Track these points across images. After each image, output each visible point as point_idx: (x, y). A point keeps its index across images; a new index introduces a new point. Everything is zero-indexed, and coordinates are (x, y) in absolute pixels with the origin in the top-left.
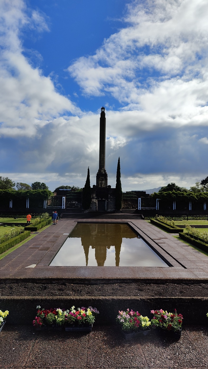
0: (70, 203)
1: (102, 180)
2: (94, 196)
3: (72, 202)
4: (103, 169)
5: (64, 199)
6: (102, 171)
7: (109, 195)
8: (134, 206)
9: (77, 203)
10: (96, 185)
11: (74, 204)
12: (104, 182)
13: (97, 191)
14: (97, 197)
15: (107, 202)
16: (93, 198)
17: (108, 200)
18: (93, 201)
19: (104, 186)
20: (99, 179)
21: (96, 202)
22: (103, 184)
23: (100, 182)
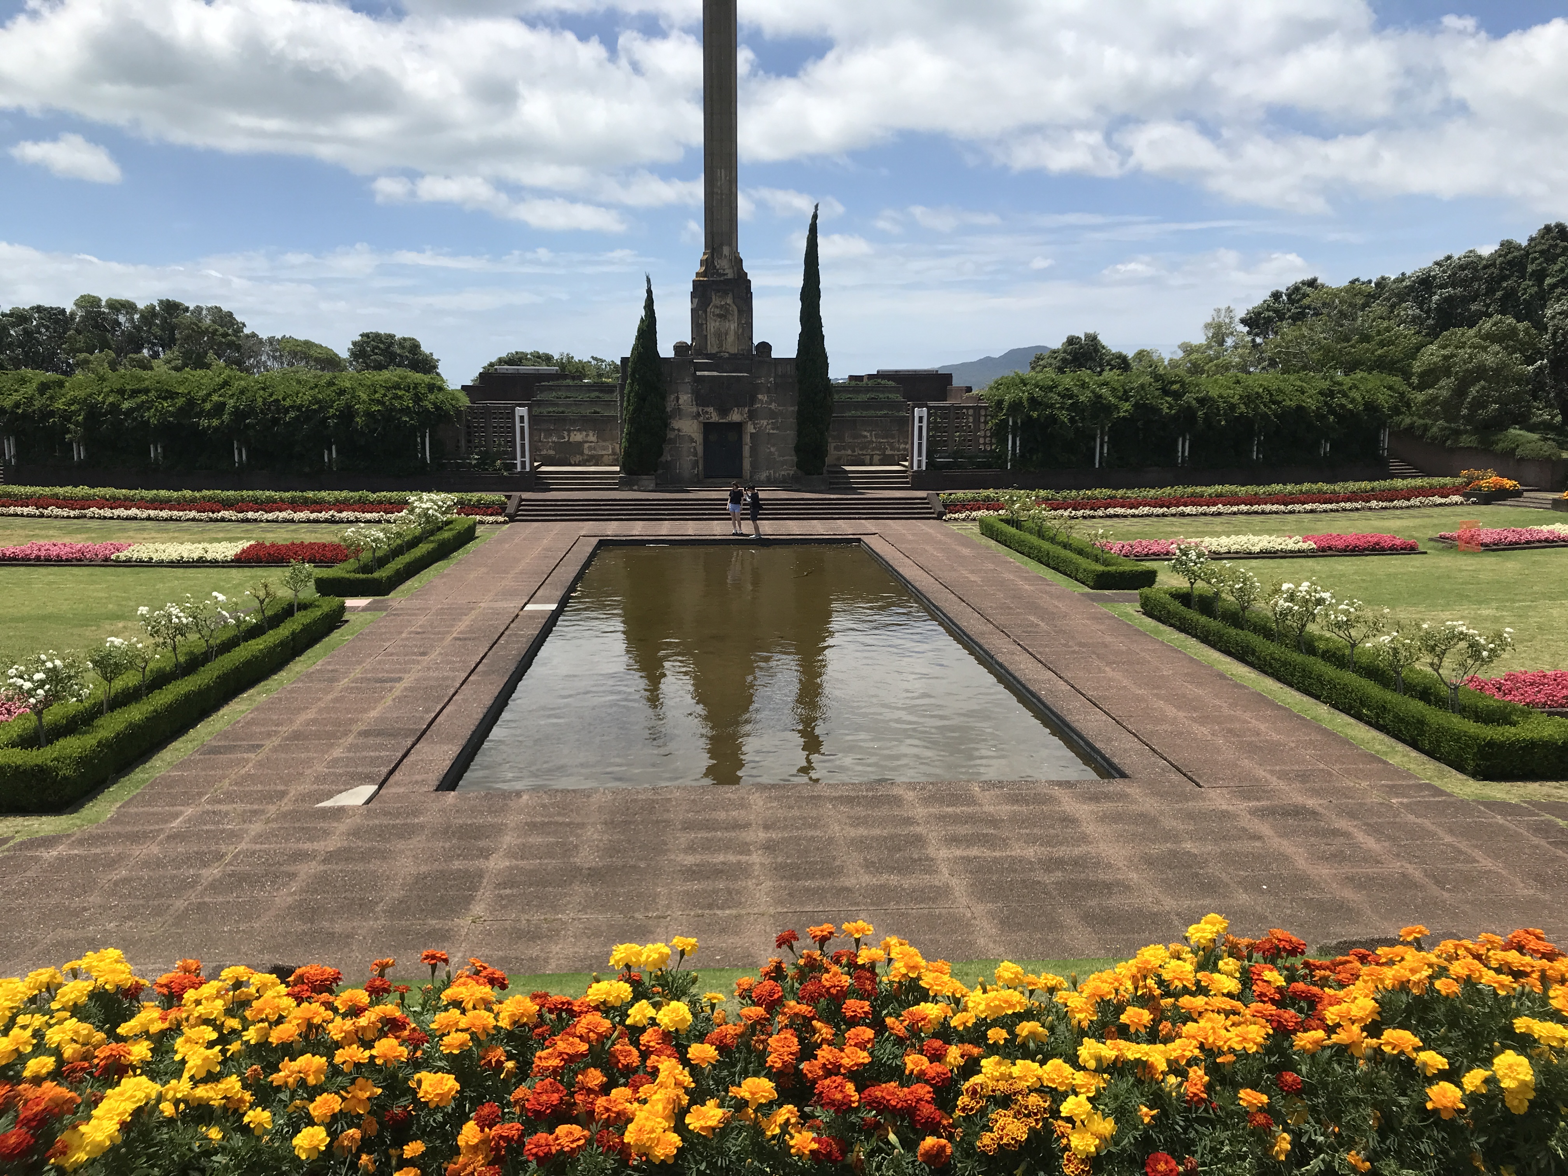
0: (555, 439)
1: (723, 317)
2: (681, 401)
3: (569, 436)
4: (726, 250)
5: (522, 417)
6: (723, 264)
7: (760, 397)
8: (888, 452)
9: (592, 438)
10: (689, 343)
11: (580, 444)
12: (733, 326)
13: (698, 373)
14: (700, 409)
15: (752, 434)
16: (678, 412)
17: (754, 424)
18: (679, 430)
19: (733, 350)
20: (705, 312)
21: (693, 435)
22: (731, 338)
23: (713, 325)
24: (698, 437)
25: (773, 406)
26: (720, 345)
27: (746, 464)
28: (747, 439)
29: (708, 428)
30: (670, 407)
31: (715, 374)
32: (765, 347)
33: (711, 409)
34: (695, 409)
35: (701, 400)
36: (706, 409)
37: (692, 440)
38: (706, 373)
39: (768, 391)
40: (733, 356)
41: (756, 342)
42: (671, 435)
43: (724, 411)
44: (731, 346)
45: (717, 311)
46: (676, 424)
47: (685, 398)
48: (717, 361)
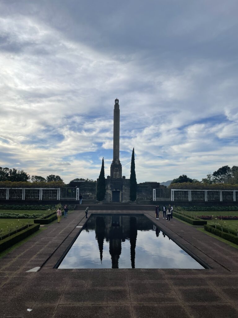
0: (84, 194)
3: (87, 193)
4: (117, 160)
5: (78, 190)
6: (117, 162)
7: (123, 186)
8: (148, 197)
9: (91, 194)
10: (110, 176)
11: (88, 195)
12: (118, 173)
14: (112, 188)
16: (108, 189)
17: (122, 192)
18: (108, 192)
20: (113, 170)
22: (118, 175)
23: (114, 173)
24: (111, 194)
25: (126, 188)
26: (116, 176)
27: (120, 199)
28: (120, 194)
29: (113, 192)
30: (106, 188)
31: (115, 182)
32: (124, 177)
37: (110, 194)
38: (113, 182)
39: (125, 185)
40: (118, 179)
41: (122, 176)
42: (106, 193)
43: (116, 189)
44: (118, 177)
45: (115, 170)
46: (107, 191)
47: (109, 186)
48: (115, 179)
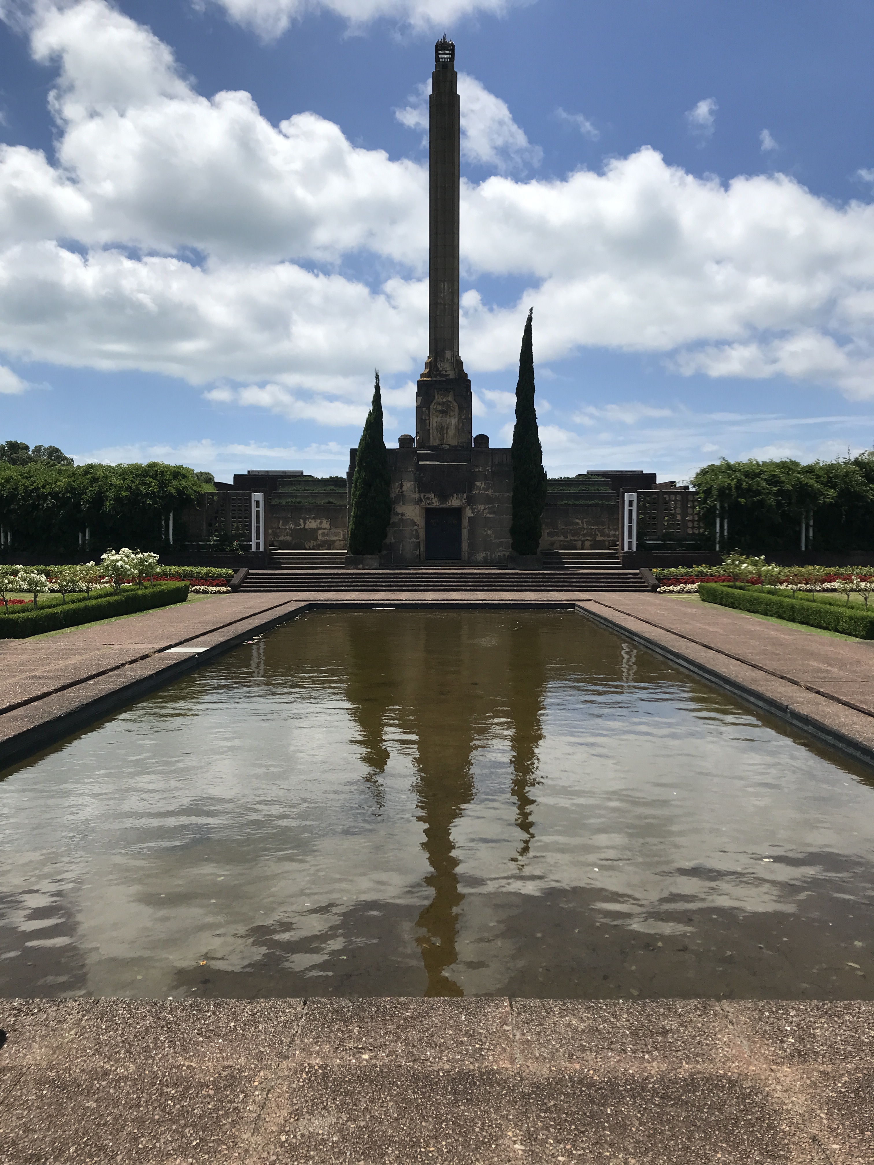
0: (292, 526)
1: (445, 413)
2: (405, 488)
3: (305, 523)
4: (448, 354)
5: (258, 502)
6: (446, 367)
7: (478, 484)
8: (599, 538)
9: (325, 525)
10: (413, 436)
11: (315, 531)
12: (454, 421)
13: (421, 463)
14: (422, 495)
15: (469, 518)
16: (402, 498)
17: (473, 510)
18: (402, 515)
19: (453, 442)
20: (428, 408)
21: (415, 519)
22: (452, 432)
23: (435, 421)
24: (421, 521)
25: (490, 492)
26: (442, 438)
27: (465, 546)
28: (465, 523)
29: (430, 513)
30: (394, 492)
31: (436, 463)
32: (483, 439)
33: (432, 495)
34: (417, 495)
35: (422, 486)
36: (427, 495)
37: (414, 524)
38: (428, 463)
39: (486, 478)
40: (454, 448)
41: (474, 435)
42: (394, 519)
43: (444, 497)
44: (452, 439)
45: (440, 408)
46: (400, 509)
47: (408, 485)
48: (438, 453)
